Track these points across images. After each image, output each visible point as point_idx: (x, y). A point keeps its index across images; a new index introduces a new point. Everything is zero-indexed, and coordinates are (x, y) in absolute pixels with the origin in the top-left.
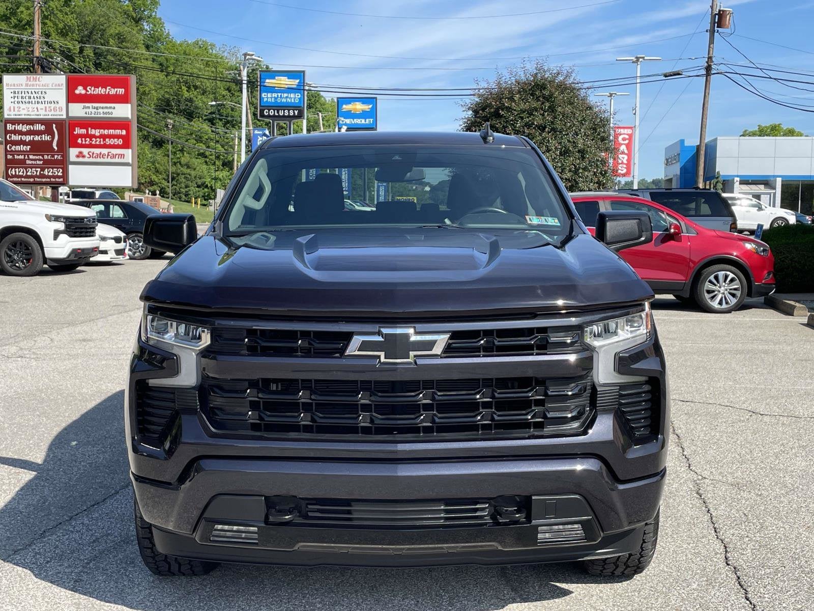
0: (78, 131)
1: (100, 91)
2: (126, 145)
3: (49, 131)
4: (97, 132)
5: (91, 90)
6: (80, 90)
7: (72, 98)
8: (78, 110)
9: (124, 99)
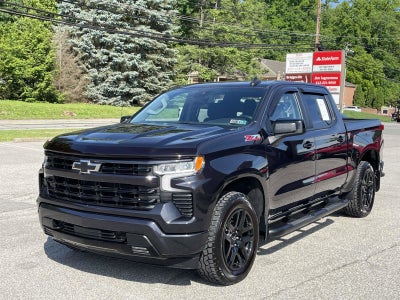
0: (316, 78)
1: (328, 59)
2: (338, 84)
3: (304, 79)
4: (325, 78)
5: (324, 59)
6: (319, 59)
7: (315, 63)
8: (317, 69)
9: (338, 62)
